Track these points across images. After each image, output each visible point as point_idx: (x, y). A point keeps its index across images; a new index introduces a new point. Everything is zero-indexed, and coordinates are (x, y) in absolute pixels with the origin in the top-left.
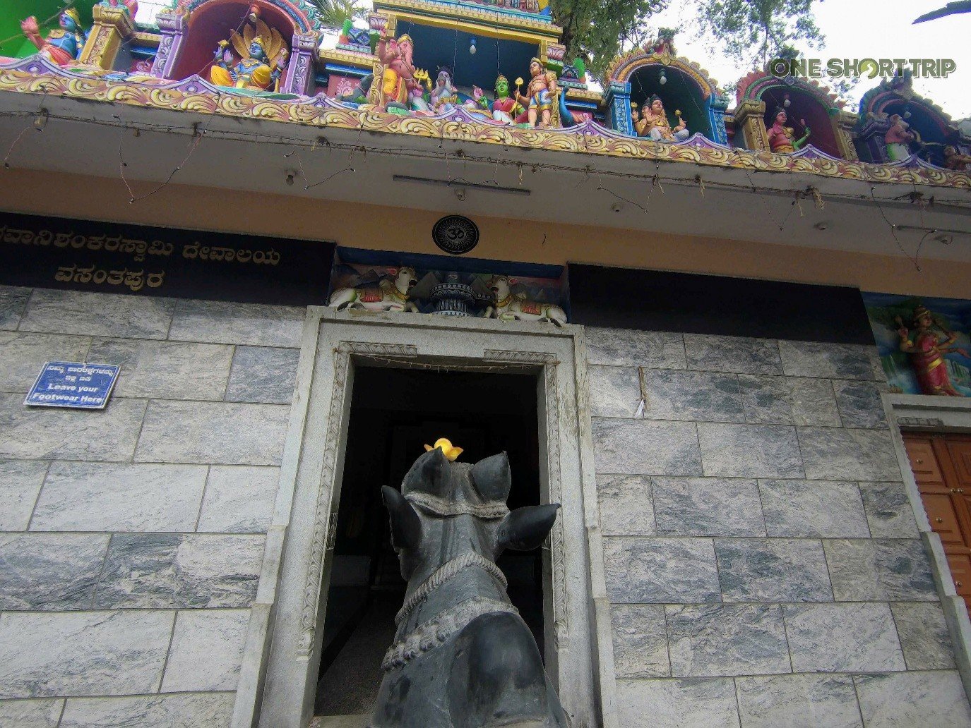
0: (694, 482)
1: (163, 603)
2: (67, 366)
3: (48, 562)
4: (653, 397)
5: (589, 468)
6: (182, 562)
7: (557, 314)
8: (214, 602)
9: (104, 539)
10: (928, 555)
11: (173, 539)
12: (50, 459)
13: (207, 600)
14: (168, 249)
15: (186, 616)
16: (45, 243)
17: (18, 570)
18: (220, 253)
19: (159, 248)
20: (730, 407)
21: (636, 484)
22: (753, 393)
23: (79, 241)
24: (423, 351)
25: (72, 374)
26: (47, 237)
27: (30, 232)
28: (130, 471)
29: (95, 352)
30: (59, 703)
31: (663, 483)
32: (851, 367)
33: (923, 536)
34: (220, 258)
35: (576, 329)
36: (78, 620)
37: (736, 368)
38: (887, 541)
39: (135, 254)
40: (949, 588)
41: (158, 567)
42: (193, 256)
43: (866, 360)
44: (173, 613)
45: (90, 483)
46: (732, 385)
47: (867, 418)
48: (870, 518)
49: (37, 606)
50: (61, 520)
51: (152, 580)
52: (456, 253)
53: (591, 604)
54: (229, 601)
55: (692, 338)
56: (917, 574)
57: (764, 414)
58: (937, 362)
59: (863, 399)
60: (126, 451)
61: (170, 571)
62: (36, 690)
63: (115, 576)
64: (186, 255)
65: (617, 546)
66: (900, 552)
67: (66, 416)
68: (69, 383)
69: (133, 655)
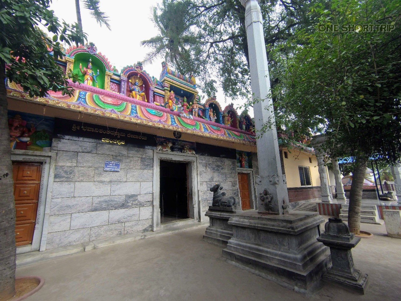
0: (212, 182)
1: (137, 206)
2: (109, 162)
3: (116, 201)
4: (208, 168)
5: (199, 180)
6: (139, 199)
7: (194, 152)
8: (145, 206)
9: (124, 196)
10: (238, 192)
11: (137, 196)
12: (111, 182)
14: (124, 135)
15: (141, 208)
16: (97, 132)
17: (110, 203)
18: (135, 136)
19: (122, 134)
20: (218, 170)
21: (205, 183)
22: (221, 167)
23: (104, 132)
24: (174, 159)
26: (97, 130)
27: (93, 129)
28: (126, 183)
30: (124, 223)
32: (233, 163)
33: (238, 189)
34: (135, 138)
35: (197, 156)
36: (123, 210)
37: (219, 163)
38: (234, 190)
40: (239, 196)
41: (135, 200)
43: (235, 162)
44: (139, 208)
45: (119, 186)
46: (218, 166)
47: (234, 171)
48: (232, 187)
49: (116, 208)
50: (116, 193)
51: (134, 203)
52: (178, 139)
53: (199, 202)
54: (148, 205)
55: (213, 157)
56: (236, 194)
57: (222, 171)
58: (244, 162)
59: (234, 169)
60: (125, 180)
61: (137, 201)
62: (119, 222)
63: (128, 203)
64: (128, 136)
65: (202, 192)
66: (235, 191)
67: (111, 172)
68: (111, 166)
69: (134, 215)
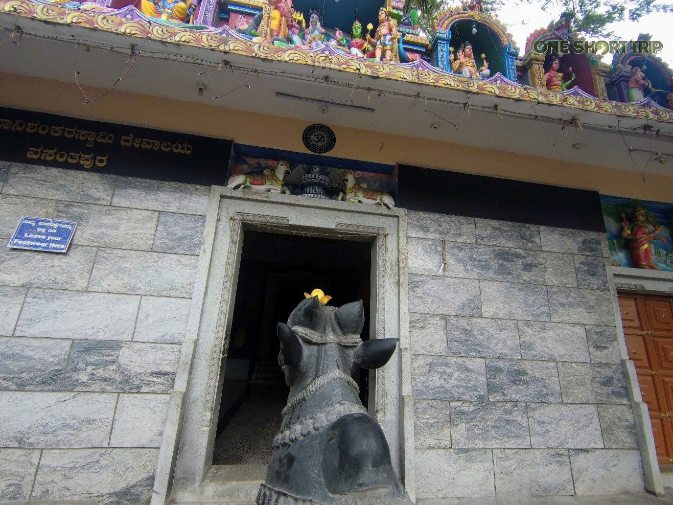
0: (475, 320)
1: (109, 388)
2: (37, 221)
3: (28, 358)
4: (451, 261)
5: (404, 308)
6: (123, 361)
7: (388, 200)
8: (145, 389)
9: (67, 344)
10: (625, 375)
11: (117, 345)
12: (27, 287)
13: (139, 387)
14: (110, 138)
15: (126, 399)
16: (19, 129)
17: (7, 362)
18: (149, 143)
19: (104, 137)
20: (503, 271)
21: (436, 320)
22: (520, 262)
23: (43, 129)
24: (294, 221)
25: (42, 227)
26: (21, 125)
27: (9, 121)
28: (85, 297)
29: (58, 211)
30: (38, 452)
31: (453, 320)
32: (588, 247)
33: (623, 363)
34: (149, 147)
35: (401, 211)
36: (53, 397)
37: (509, 244)
38: (600, 365)
39: (87, 141)
40: (637, 396)
41: (106, 364)
42: (128, 145)
43: (598, 243)
44: (116, 395)
45: (55, 305)
46: (505, 256)
47: (595, 282)
48: (591, 349)
49: (21, 387)
50: (36, 329)
51: (100, 372)
52: (319, 153)
54: (156, 389)
55: (481, 222)
56: (617, 386)
57: (526, 276)
58: (646, 246)
59: (593, 269)
60: (82, 283)
61: (114, 367)
62: (21, 442)
63: (75, 370)
64: (123, 143)
65: (421, 362)
66: (608, 372)
67: (39, 257)
68: (40, 233)
69: (90, 422)
